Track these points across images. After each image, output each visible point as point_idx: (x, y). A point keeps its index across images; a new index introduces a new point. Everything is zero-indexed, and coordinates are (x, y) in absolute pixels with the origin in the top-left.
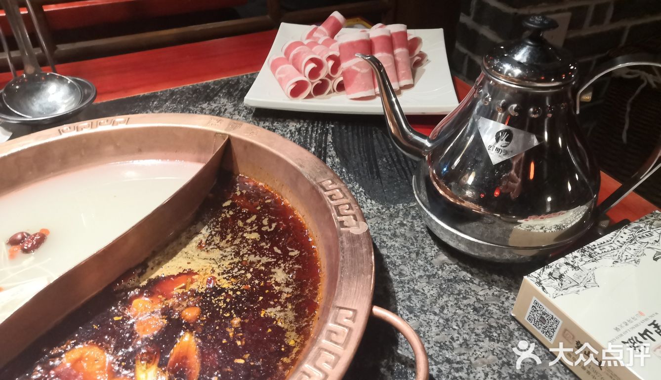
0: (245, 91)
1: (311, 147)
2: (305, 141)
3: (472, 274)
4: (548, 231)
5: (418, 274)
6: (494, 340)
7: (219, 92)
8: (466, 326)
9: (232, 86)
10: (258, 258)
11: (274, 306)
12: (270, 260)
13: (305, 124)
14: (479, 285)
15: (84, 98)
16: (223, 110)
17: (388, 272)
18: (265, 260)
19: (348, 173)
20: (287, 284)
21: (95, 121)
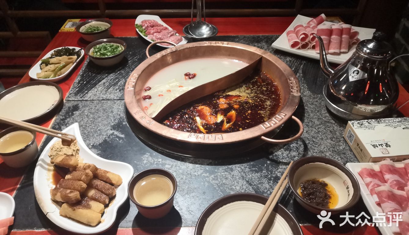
0: (273, 41)
1: (293, 68)
2: (292, 65)
3: (335, 122)
4: (366, 111)
5: (315, 117)
6: (332, 141)
7: (263, 40)
8: (325, 135)
9: (269, 39)
10: (263, 96)
11: (263, 111)
12: (266, 98)
13: (294, 60)
14: (336, 126)
15: (213, 33)
16: (263, 47)
17: (305, 114)
18: (265, 97)
19: (304, 80)
20: (269, 106)
21: (217, 42)
